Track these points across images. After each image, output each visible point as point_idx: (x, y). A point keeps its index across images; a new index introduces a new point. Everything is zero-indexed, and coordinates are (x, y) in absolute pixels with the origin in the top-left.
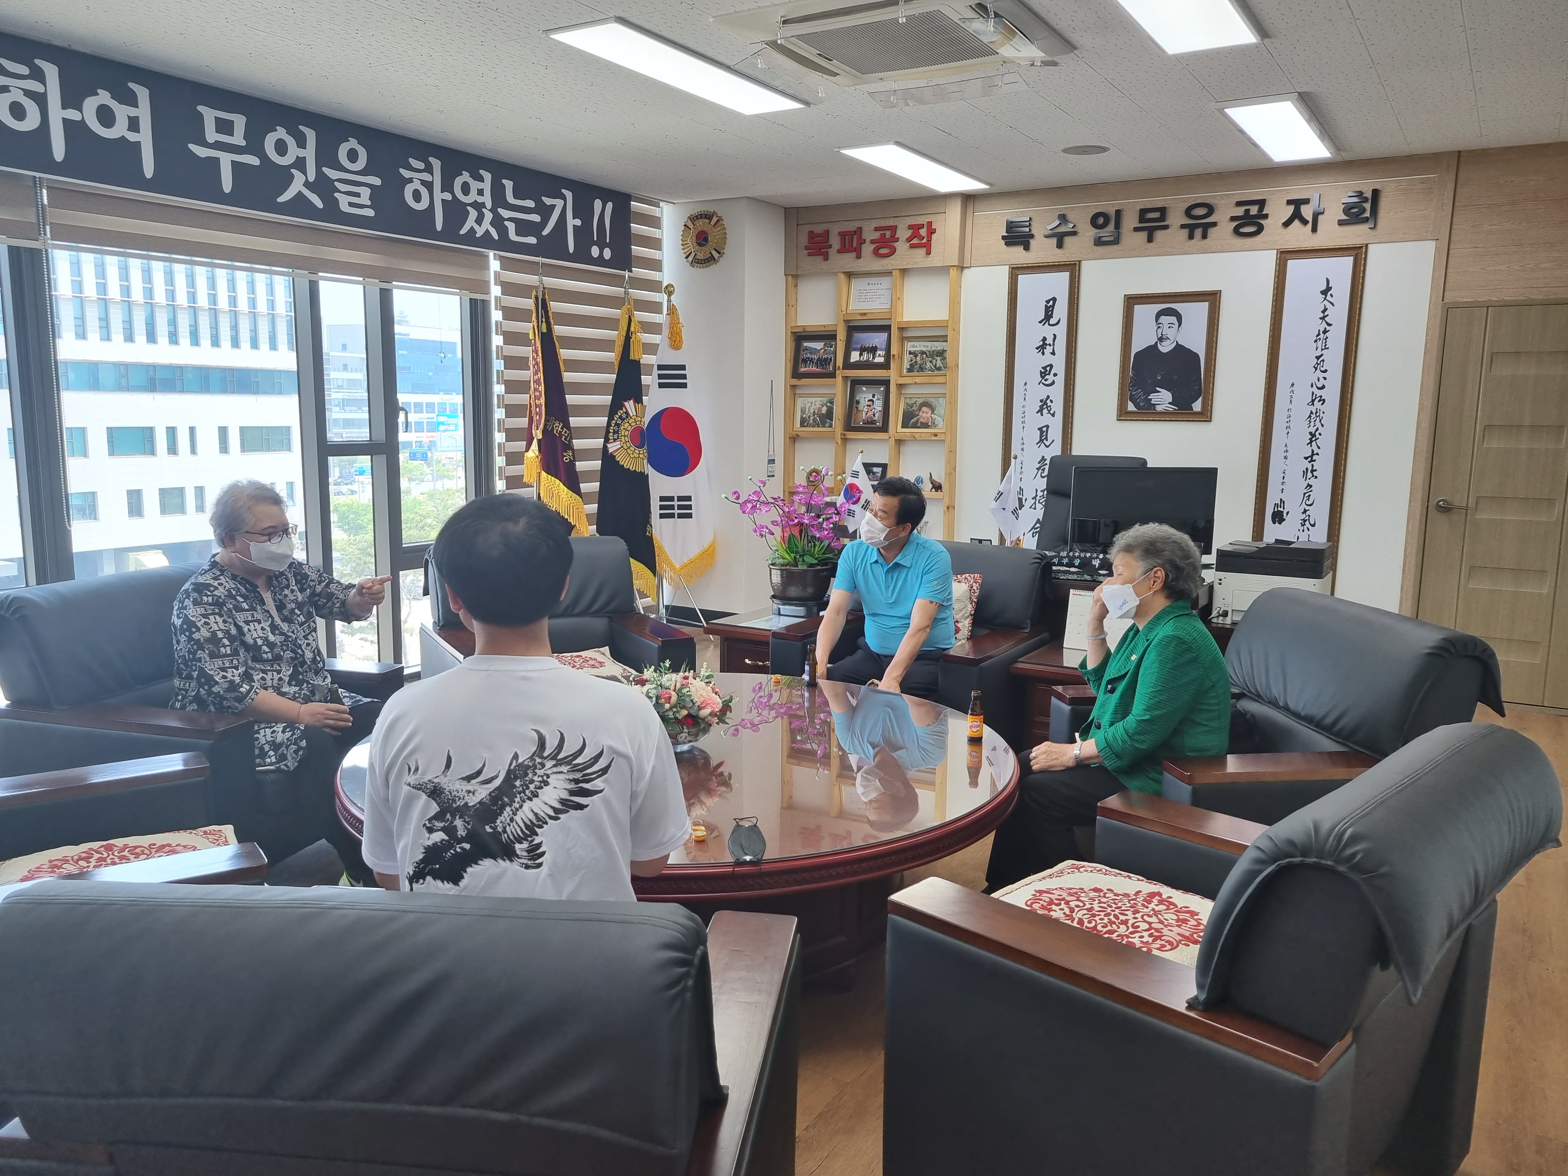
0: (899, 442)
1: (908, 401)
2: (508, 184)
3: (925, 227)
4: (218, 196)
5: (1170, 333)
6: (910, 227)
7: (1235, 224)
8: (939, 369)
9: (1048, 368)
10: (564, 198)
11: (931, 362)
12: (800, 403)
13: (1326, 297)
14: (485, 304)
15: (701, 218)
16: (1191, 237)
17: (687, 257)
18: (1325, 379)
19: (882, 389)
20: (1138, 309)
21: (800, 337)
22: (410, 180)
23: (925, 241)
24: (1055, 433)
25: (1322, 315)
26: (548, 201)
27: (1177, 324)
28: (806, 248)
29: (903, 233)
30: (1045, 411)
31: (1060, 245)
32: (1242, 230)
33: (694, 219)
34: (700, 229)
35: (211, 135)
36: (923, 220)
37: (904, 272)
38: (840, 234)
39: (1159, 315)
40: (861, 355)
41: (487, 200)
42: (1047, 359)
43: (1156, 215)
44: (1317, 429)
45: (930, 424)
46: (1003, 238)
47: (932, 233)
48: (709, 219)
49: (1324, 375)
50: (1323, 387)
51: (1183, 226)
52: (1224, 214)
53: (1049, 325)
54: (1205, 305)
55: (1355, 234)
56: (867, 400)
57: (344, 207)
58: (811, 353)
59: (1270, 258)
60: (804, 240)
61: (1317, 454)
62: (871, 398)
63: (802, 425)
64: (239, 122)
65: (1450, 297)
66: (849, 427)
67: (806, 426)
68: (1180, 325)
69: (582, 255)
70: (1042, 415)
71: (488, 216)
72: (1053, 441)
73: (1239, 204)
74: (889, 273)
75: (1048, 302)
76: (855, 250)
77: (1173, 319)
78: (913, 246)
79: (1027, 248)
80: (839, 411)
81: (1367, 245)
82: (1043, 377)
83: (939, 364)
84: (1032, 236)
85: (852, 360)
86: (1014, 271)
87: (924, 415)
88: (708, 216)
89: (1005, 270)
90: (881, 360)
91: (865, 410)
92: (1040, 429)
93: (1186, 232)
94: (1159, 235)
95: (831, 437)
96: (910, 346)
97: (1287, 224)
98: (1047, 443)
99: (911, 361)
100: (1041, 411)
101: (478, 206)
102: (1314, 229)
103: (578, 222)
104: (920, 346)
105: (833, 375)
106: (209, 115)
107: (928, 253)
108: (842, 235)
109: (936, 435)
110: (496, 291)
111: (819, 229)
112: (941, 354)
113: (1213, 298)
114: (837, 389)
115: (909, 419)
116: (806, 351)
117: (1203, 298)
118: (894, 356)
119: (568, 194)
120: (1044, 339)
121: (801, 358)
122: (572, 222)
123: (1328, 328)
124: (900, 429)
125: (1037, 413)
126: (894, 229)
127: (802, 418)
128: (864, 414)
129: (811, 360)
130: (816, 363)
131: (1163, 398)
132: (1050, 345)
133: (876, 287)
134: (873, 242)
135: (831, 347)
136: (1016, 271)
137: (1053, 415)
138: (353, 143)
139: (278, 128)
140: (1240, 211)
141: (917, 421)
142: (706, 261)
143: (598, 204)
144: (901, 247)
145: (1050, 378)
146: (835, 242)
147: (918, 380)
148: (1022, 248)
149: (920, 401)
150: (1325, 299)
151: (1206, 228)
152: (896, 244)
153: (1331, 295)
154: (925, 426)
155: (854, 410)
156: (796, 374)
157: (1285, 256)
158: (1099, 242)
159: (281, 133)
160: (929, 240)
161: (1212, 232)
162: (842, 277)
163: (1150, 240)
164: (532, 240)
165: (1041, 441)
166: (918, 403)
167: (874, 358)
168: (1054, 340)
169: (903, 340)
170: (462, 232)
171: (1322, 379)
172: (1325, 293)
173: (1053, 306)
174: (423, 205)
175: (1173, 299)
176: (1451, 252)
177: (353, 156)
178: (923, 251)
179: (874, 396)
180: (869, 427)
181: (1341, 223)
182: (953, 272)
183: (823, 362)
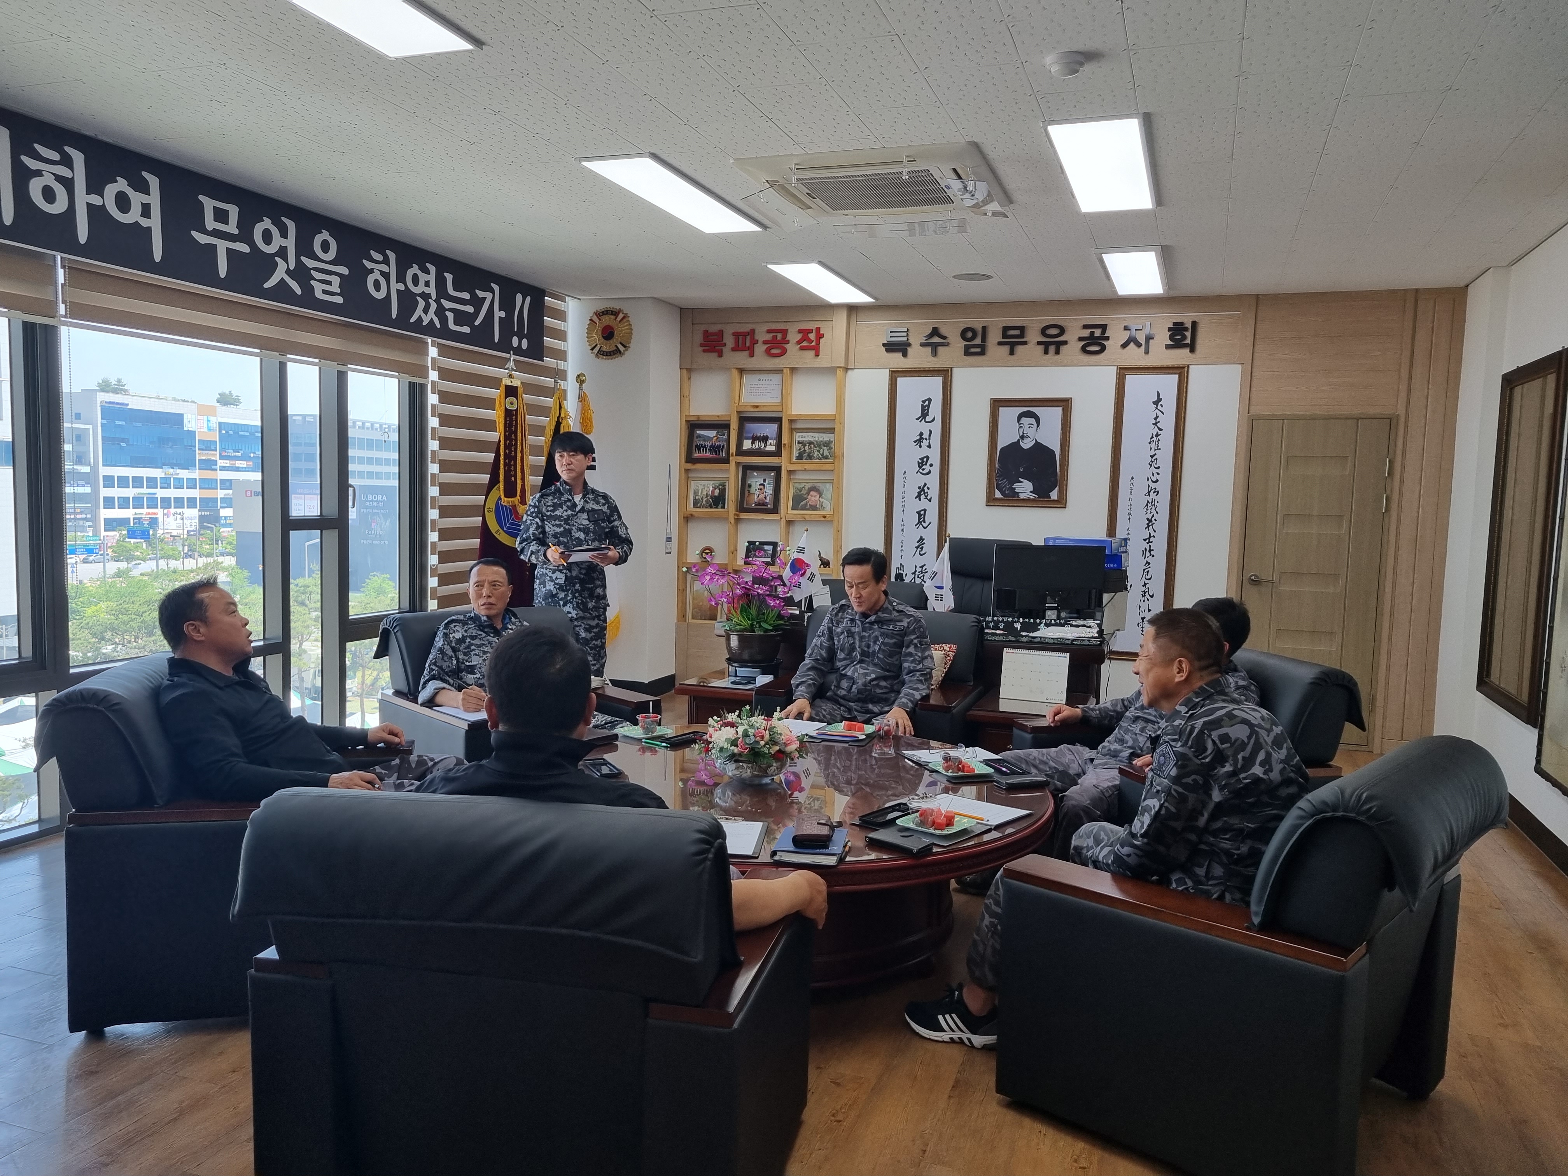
0: (789, 523)
1: (797, 485)
2: (449, 277)
3: (814, 331)
4: (213, 280)
5: (1030, 432)
6: (800, 331)
7: (1083, 343)
8: (826, 458)
9: (925, 460)
10: (493, 292)
11: (818, 451)
12: (693, 485)
13: (1157, 406)
14: (423, 387)
15: (607, 314)
16: (1046, 352)
17: (592, 349)
18: (1158, 474)
19: (772, 474)
20: (1003, 411)
21: (693, 426)
22: (372, 271)
23: (813, 344)
24: (932, 517)
25: (1154, 421)
26: (480, 294)
27: (1036, 425)
28: (701, 345)
29: (794, 337)
30: (923, 497)
31: (935, 353)
32: (1088, 349)
33: (600, 314)
34: (606, 324)
35: (210, 223)
36: (812, 326)
37: (793, 370)
38: (734, 334)
39: (1020, 417)
40: (753, 443)
41: (432, 290)
42: (924, 451)
43: (1017, 332)
44: (1153, 516)
45: (818, 506)
46: (884, 345)
47: (820, 338)
48: (615, 315)
49: (1158, 471)
50: (1157, 481)
51: (1039, 343)
52: (1074, 334)
53: (925, 421)
54: (1059, 410)
55: (1180, 356)
56: (758, 484)
57: (319, 295)
58: (704, 440)
59: (1111, 373)
60: (699, 338)
61: (1154, 537)
62: (762, 482)
63: (695, 505)
64: (233, 211)
65: (1255, 410)
66: (742, 507)
67: (700, 507)
68: (1038, 426)
69: (504, 346)
70: (920, 500)
71: (434, 306)
72: (930, 523)
73: (1085, 327)
74: (780, 371)
75: (924, 402)
76: (748, 349)
77: (1033, 421)
78: (802, 348)
79: (905, 355)
80: (731, 495)
81: (1188, 366)
82: (920, 467)
83: (826, 453)
84: (909, 345)
85: (744, 448)
86: (893, 374)
87: (813, 498)
88: (614, 313)
89: (886, 373)
90: (772, 448)
91: (757, 492)
92: (918, 513)
93: (1042, 347)
94: (1019, 349)
95: (724, 519)
96: (798, 437)
97: (1124, 346)
98: (925, 525)
99: (800, 449)
100: (919, 496)
101: (426, 297)
102: (1147, 352)
103: (503, 314)
104: (808, 437)
105: (726, 461)
106: (209, 204)
107: (817, 355)
108: (736, 335)
109: (824, 517)
110: (433, 375)
111: (713, 329)
112: (827, 444)
113: (1065, 404)
114: (731, 474)
115: (798, 502)
116: (699, 439)
117: (1056, 404)
118: (785, 444)
119: (496, 288)
120: (921, 434)
121: (695, 444)
122: (499, 314)
123: (1160, 432)
124: (790, 511)
125: (916, 498)
126: (785, 332)
127: (695, 499)
128: (756, 497)
129: (705, 447)
130: (710, 450)
131: (1025, 488)
132: (926, 439)
133: (767, 382)
134: (765, 342)
135: (724, 435)
136: (895, 375)
137: (930, 500)
138: (325, 235)
139: (264, 218)
140: (1086, 333)
141: (806, 504)
142: (612, 353)
143: (519, 297)
144: (792, 348)
145: (927, 468)
146: (729, 341)
147: (807, 467)
148: (900, 354)
149: (808, 486)
150: (1157, 408)
151: (1059, 345)
152: (786, 346)
153: (1162, 406)
154: (814, 508)
155: (747, 492)
156: (690, 459)
157: (1123, 372)
158: (967, 352)
159: (267, 223)
160: (818, 344)
161: (1063, 349)
162: (735, 373)
163: (1012, 353)
164: (466, 330)
165: (919, 522)
166: (807, 488)
167: (765, 446)
168: (930, 435)
169: (792, 431)
170: (412, 320)
171: (1155, 474)
172: (1156, 403)
173: (929, 406)
174: (380, 295)
175: (1035, 404)
176: (1254, 374)
177: (325, 247)
178: (812, 353)
179: (765, 481)
180: (761, 508)
181: (1168, 347)
182: (840, 373)
183: (715, 449)
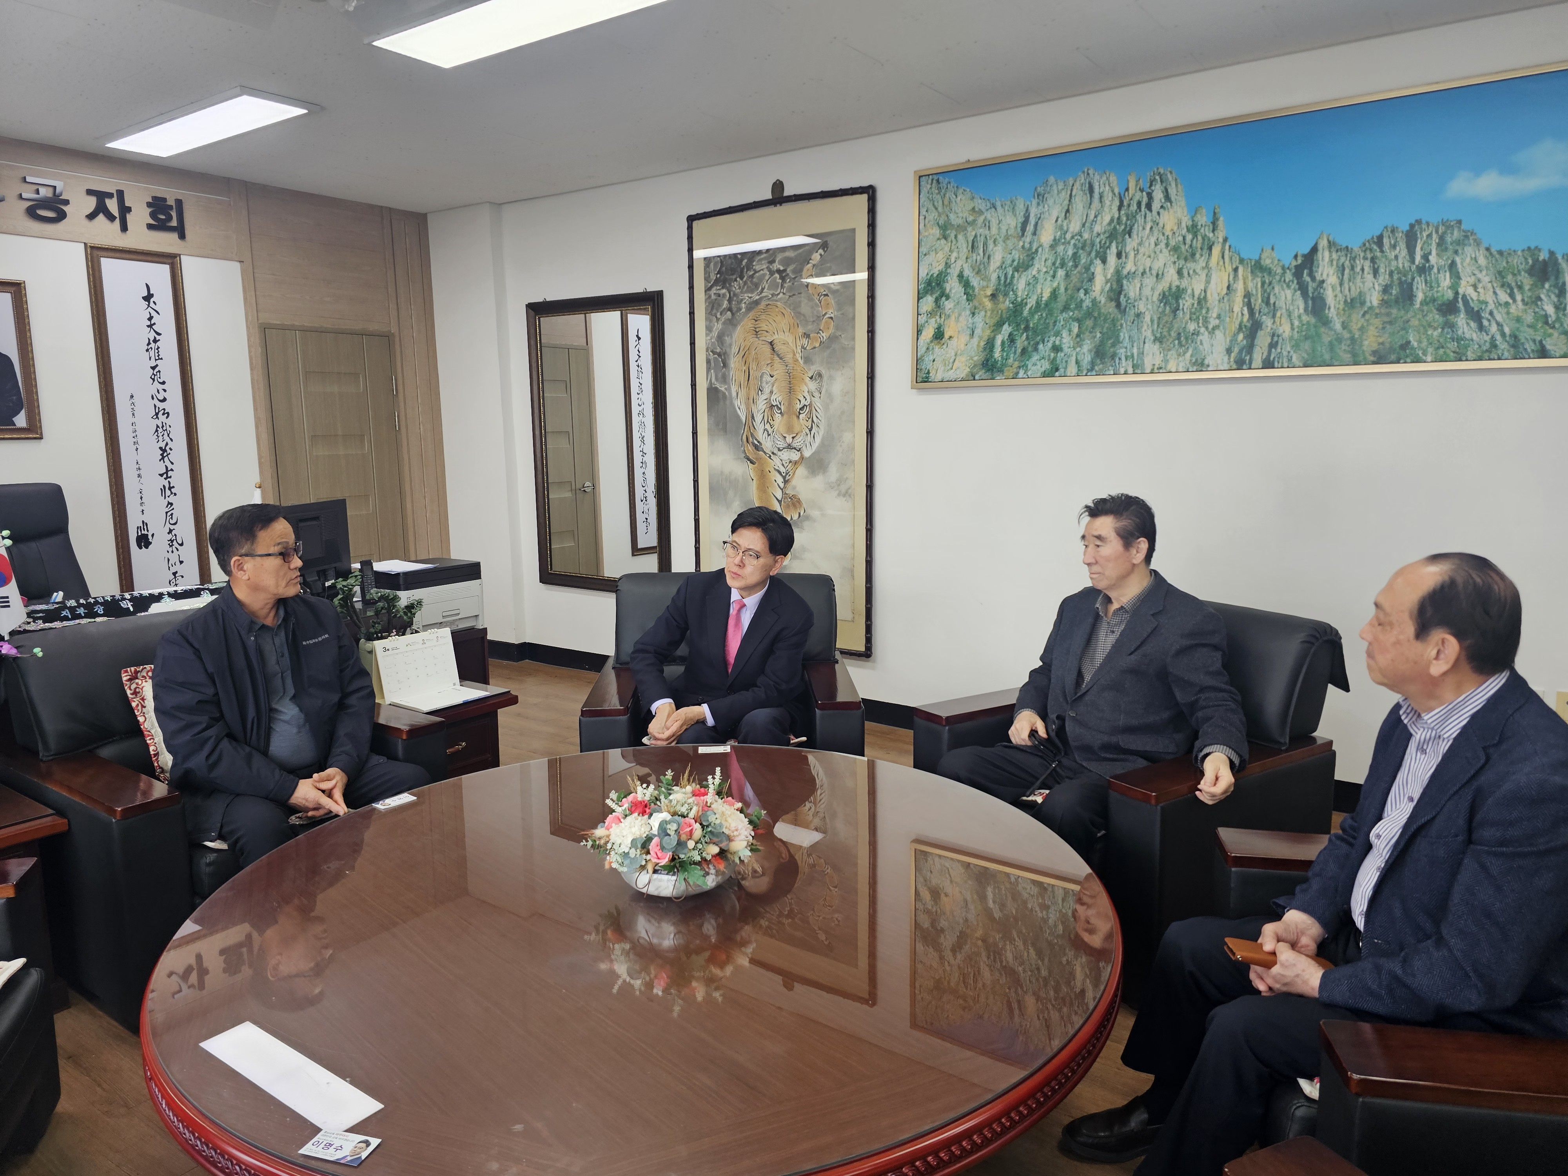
7: (27, 205)
18: (165, 391)
25: (149, 323)
32: (37, 213)
44: (167, 444)
50: (164, 400)
52: (9, 189)
54: (7, 297)
65: (266, 318)
81: (180, 255)
113: (14, 290)
117: (3, 288)
123: (158, 338)
150: (149, 306)
153: (154, 302)
171: (161, 391)
172: (148, 298)
176: (256, 276)
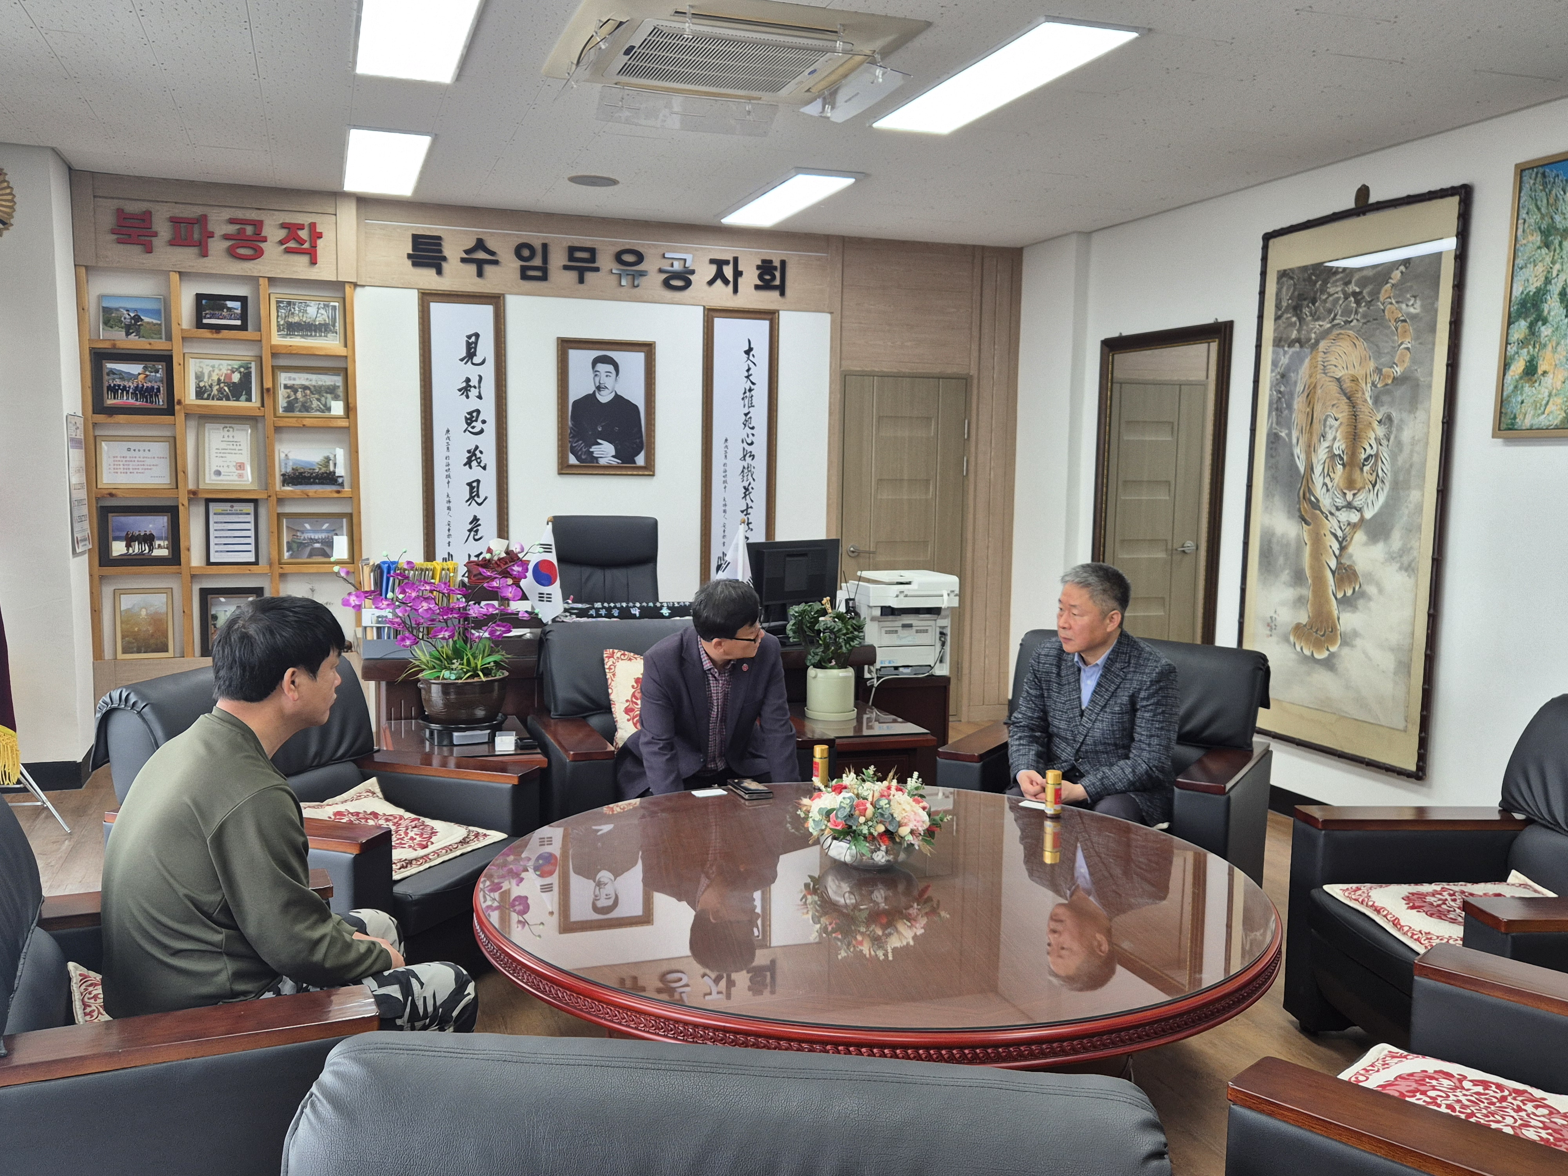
3: (306, 229)
5: (609, 382)
6: (283, 225)
7: (664, 276)
8: (331, 409)
9: (475, 414)
11: (319, 398)
13: (749, 356)
16: (622, 283)
18: (753, 435)
20: (573, 353)
21: (103, 356)
23: (306, 246)
24: (489, 489)
25: (747, 374)
27: (614, 372)
28: (113, 232)
29: (273, 232)
30: (474, 464)
31: (480, 274)
32: (670, 283)
36: (302, 220)
38: (172, 219)
39: (595, 362)
42: (473, 403)
43: (585, 255)
44: (750, 484)
46: (409, 256)
47: (316, 238)
49: (752, 432)
50: (752, 443)
51: (613, 271)
52: (654, 264)
53: (473, 364)
54: (642, 356)
55: (770, 299)
58: (122, 379)
59: (698, 314)
60: (108, 221)
61: (751, 507)
65: (846, 366)
68: (617, 374)
70: (470, 467)
72: (486, 498)
73: (666, 258)
75: (469, 337)
76: (197, 244)
77: (610, 368)
78: (288, 251)
79: (439, 272)
81: (779, 310)
82: (469, 424)
83: (330, 403)
84: (444, 257)
86: (425, 297)
89: (414, 295)
92: (469, 484)
93: (616, 277)
94: (590, 276)
96: (284, 378)
97: (710, 283)
98: (479, 501)
99: (289, 397)
100: (469, 463)
102: (735, 293)
104: (300, 379)
105: (166, 411)
107: (313, 262)
108: (175, 221)
111: (134, 208)
112: (332, 390)
113: (647, 349)
116: (113, 376)
117: (637, 348)
120: (468, 380)
121: (106, 385)
123: (752, 387)
125: (465, 465)
126: (258, 225)
129: (124, 389)
131: (605, 451)
132: (475, 387)
134: (225, 237)
137: (484, 468)
140: (667, 265)
144: (271, 249)
145: (478, 425)
146: (163, 229)
147: (303, 422)
148: (432, 271)
150: (748, 359)
151: (636, 276)
152: (262, 245)
153: (753, 355)
156: (100, 408)
157: (711, 313)
158: (524, 275)
160: (313, 246)
161: (642, 281)
162: (172, 277)
163: (581, 281)
165: (472, 497)
168: (480, 382)
169: (275, 369)
172: (748, 353)
173: (476, 343)
176: (844, 325)
178: (304, 258)
181: (757, 287)
182: (346, 290)
183: (145, 393)
